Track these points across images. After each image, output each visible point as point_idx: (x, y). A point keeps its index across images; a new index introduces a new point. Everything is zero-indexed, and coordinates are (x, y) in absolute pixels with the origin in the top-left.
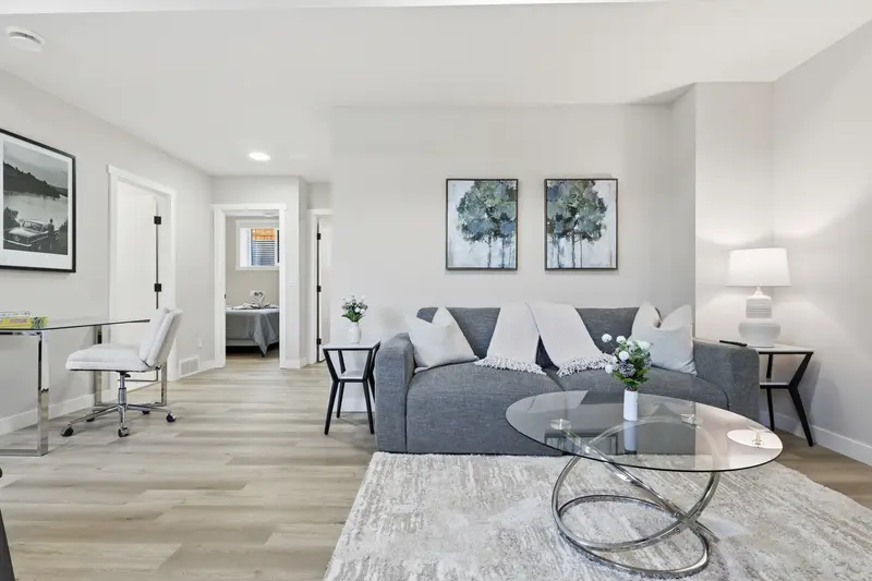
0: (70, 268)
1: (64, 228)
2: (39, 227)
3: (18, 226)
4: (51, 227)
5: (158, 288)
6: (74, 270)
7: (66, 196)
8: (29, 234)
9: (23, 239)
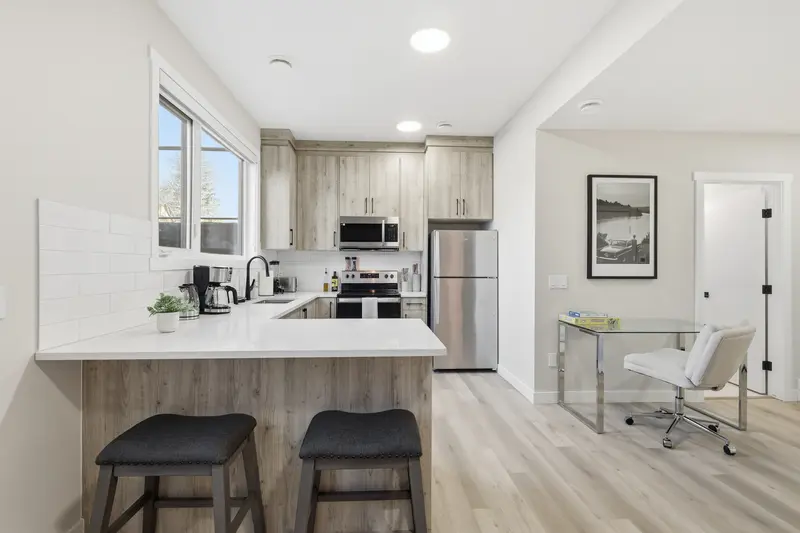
0: (652, 275)
1: (646, 241)
2: (624, 244)
3: (607, 245)
4: (634, 242)
5: (767, 290)
6: (655, 277)
7: (648, 212)
8: (617, 250)
9: (611, 255)
